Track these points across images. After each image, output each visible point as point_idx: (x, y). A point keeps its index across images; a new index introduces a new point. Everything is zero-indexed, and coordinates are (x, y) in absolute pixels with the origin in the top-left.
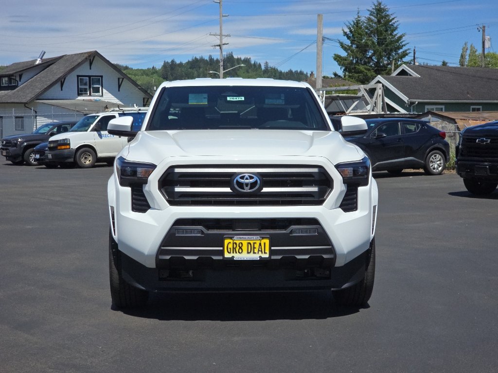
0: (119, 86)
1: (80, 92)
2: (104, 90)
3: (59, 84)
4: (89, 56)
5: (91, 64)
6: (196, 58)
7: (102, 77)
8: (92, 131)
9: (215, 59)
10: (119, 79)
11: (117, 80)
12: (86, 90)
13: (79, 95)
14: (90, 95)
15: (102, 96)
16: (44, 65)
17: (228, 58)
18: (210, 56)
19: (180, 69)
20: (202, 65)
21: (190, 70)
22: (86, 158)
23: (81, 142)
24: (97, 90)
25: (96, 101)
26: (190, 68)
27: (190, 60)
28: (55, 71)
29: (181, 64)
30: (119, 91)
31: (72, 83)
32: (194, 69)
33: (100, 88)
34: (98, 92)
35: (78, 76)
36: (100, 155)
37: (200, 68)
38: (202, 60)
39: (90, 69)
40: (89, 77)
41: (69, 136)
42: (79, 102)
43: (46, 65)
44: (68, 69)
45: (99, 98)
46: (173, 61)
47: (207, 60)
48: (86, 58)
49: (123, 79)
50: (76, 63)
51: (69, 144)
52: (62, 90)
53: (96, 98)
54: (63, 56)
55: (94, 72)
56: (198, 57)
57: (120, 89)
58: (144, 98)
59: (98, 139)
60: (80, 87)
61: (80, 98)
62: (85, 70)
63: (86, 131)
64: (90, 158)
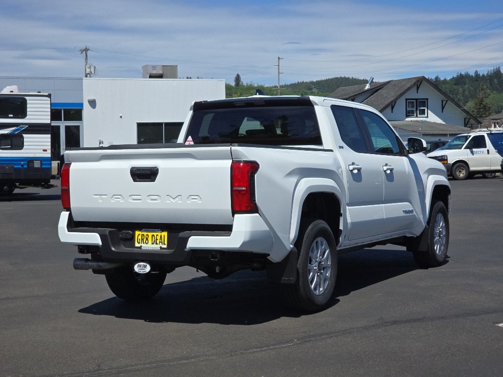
0: (443, 108)
1: (409, 114)
2: (429, 111)
3: (390, 108)
4: (418, 81)
5: (418, 88)
6: (461, 74)
7: (427, 99)
8: (465, 148)
9: (481, 75)
10: (442, 101)
11: (441, 102)
12: (412, 112)
13: (407, 116)
14: (417, 116)
15: (427, 117)
16: (373, 90)
17: (495, 73)
18: (476, 72)
19: (444, 86)
20: (467, 80)
21: (455, 86)
22: (460, 172)
23: (456, 158)
24: (423, 112)
25: (422, 122)
26: (455, 84)
27: (455, 76)
28: (385, 95)
29: (445, 81)
30: (442, 112)
31: (401, 106)
32: (459, 86)
33: (426, 110)
34: (424, 113)
35: (406, 100)
36: (472, 169)
37: (465, 84)
38: (467, 76)
39: (417, 92)
40: (416, 100)
41: (447, 153)
42: (407, 123)
43: (374, 90)
44: (399, 93)
45: (425, 119)
46: (437, 78)
47: (472, 76)
48: (415, 83)
49: (447, 101)
50: (406, 88)
51: (447, 160)
52: (392, 112)
53: (422, 119)
54: (389, 82)
55: (421, 95)
56: (463, 73)
57: (444, 111)
58: (465, 119)
59: (471, 156)
60: (408, 109)
61: (408, 119)
62: (413, 95)
63: (461, 148)
64: (464, 172)
